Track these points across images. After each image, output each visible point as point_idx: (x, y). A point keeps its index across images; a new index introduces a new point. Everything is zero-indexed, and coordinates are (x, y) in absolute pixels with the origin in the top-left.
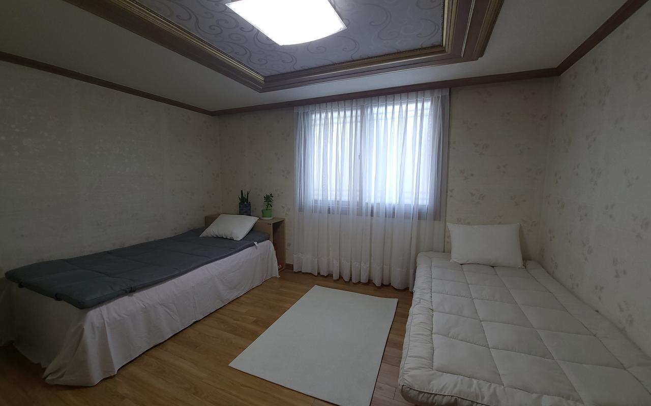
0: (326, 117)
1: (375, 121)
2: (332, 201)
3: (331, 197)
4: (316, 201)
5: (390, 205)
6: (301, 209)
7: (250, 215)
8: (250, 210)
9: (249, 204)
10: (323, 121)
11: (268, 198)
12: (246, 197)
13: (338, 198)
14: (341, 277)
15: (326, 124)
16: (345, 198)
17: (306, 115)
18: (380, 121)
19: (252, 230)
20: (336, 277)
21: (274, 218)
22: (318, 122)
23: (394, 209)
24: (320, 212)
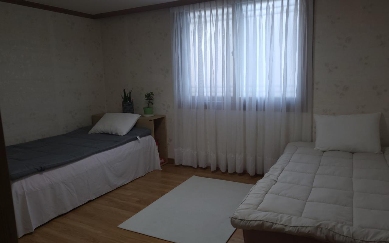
0: (200, 16)
1: (245, 19)
2: (208, 97)
3: (207, 93)
4: (193, 98)
5: (261, 98)
6: (180, 106)
7: (133, 113)
8: (132, 108)
9: (132, 103)
10: (197, 20)
11: (149, 97)
12: (129, 96)
13: (213, 94)
14: (218, 169)
15: (200, 23)
16: (219, 94)
17: (181, 14)
18: (249, 18)
19: (135, 126)
20: (213, 168)
21: (155, 115)
22: (192, 21)
23: (265, 102)
24: (197, 108)
